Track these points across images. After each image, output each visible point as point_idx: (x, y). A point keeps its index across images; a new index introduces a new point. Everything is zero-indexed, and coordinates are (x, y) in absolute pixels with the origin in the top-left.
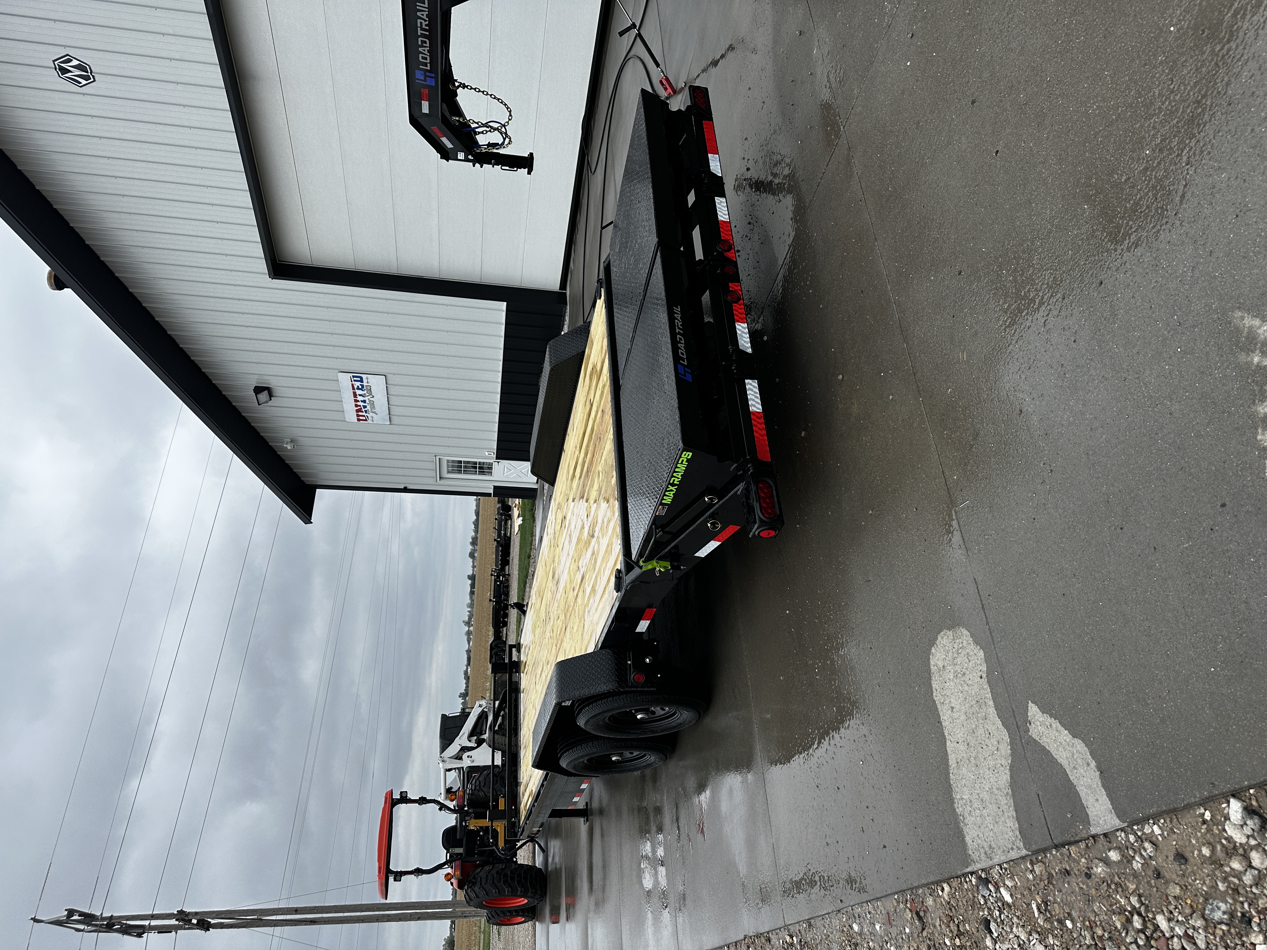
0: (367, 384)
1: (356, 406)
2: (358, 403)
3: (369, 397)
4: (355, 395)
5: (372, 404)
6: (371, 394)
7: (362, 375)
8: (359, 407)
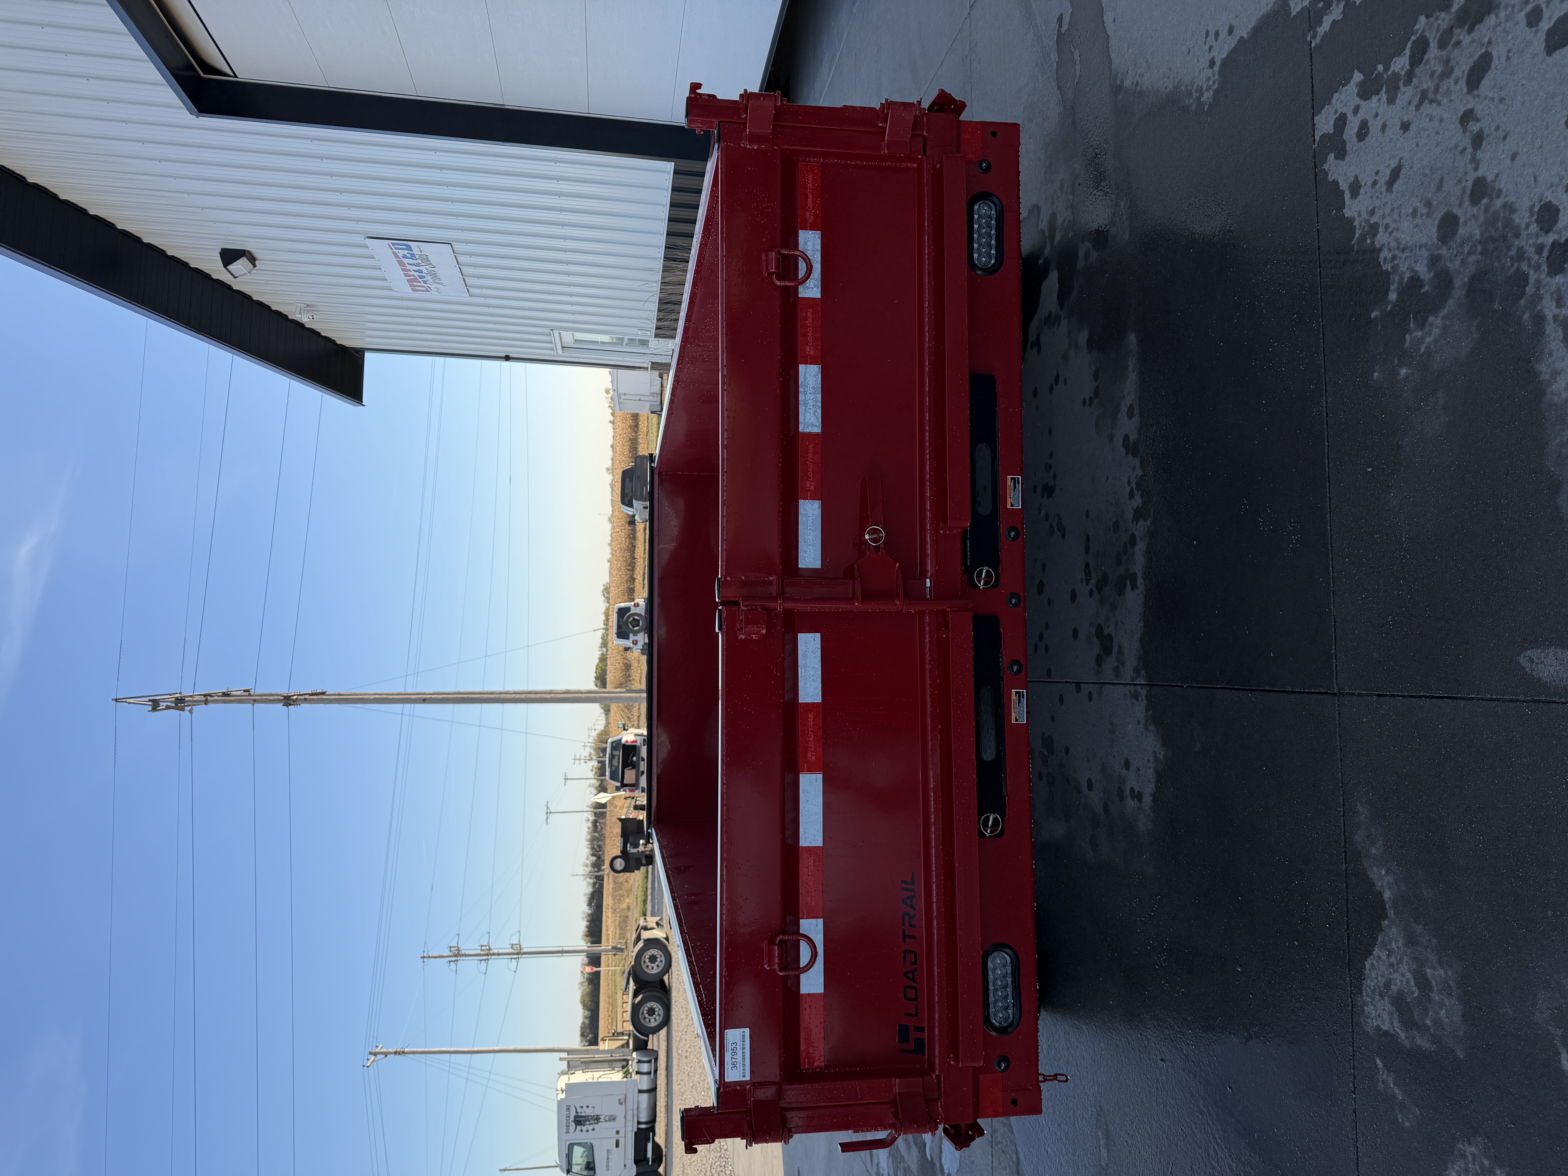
0: (420, 253)
1: (406, 275)
2: (409, 273)
3: (427, 267)
4: (401, 264)
5: (434, 275)
6: (430, 264)
7: (409, 243)
8: (411, 277)
